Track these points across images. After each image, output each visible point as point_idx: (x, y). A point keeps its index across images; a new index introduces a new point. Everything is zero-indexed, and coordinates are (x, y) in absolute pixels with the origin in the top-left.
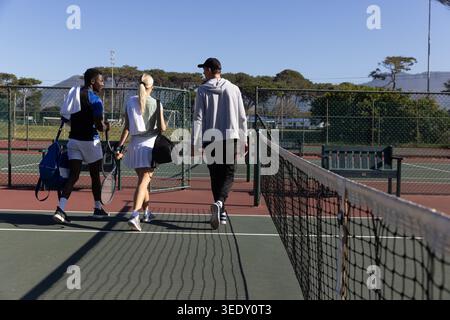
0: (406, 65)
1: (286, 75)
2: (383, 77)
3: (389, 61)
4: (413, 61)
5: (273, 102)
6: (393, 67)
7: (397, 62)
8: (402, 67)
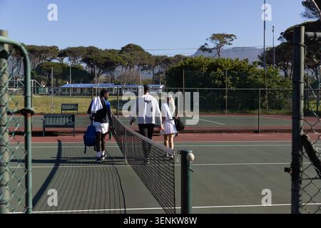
0: (228, 40)
1: (130, 48)
2: (210, 51)
3: (215, 37)
4: (233, 37)
5: (119, 71)
6: (218, 42)
7: (221, 38)
8: (225, 42)
